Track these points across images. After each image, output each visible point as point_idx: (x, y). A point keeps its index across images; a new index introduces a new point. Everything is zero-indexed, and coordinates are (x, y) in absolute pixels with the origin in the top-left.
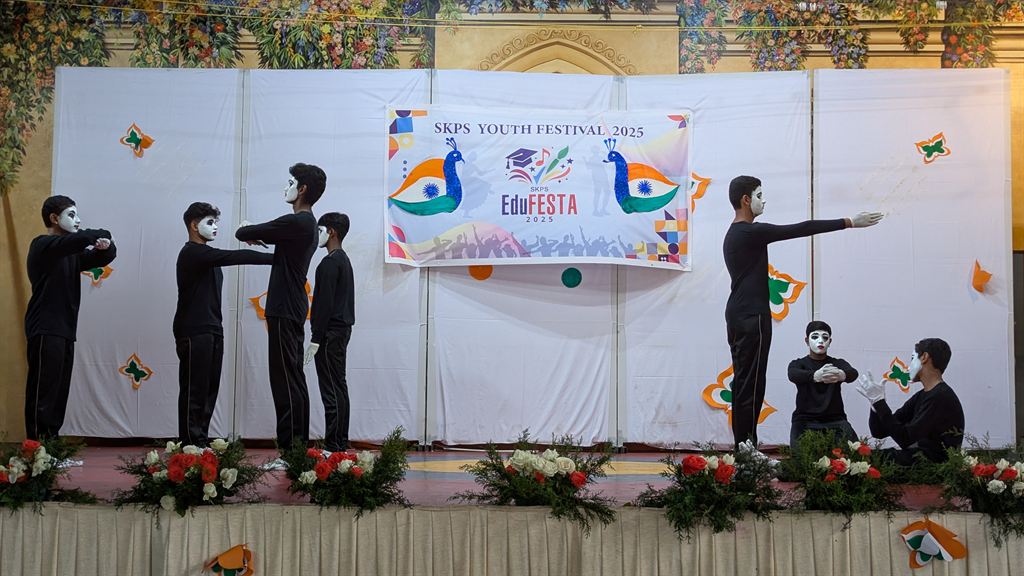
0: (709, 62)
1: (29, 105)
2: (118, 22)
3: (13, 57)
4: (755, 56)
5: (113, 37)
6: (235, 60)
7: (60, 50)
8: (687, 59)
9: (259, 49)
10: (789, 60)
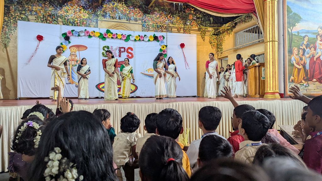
0: (147, 31)
1: (11, 30)
2: (31, 14)
3: (7, 20)
4: (154, 31)
5: (30, 17)
6: (57, 24)
7: (18, 19)
8: (143, 31)
9: (62, 22)
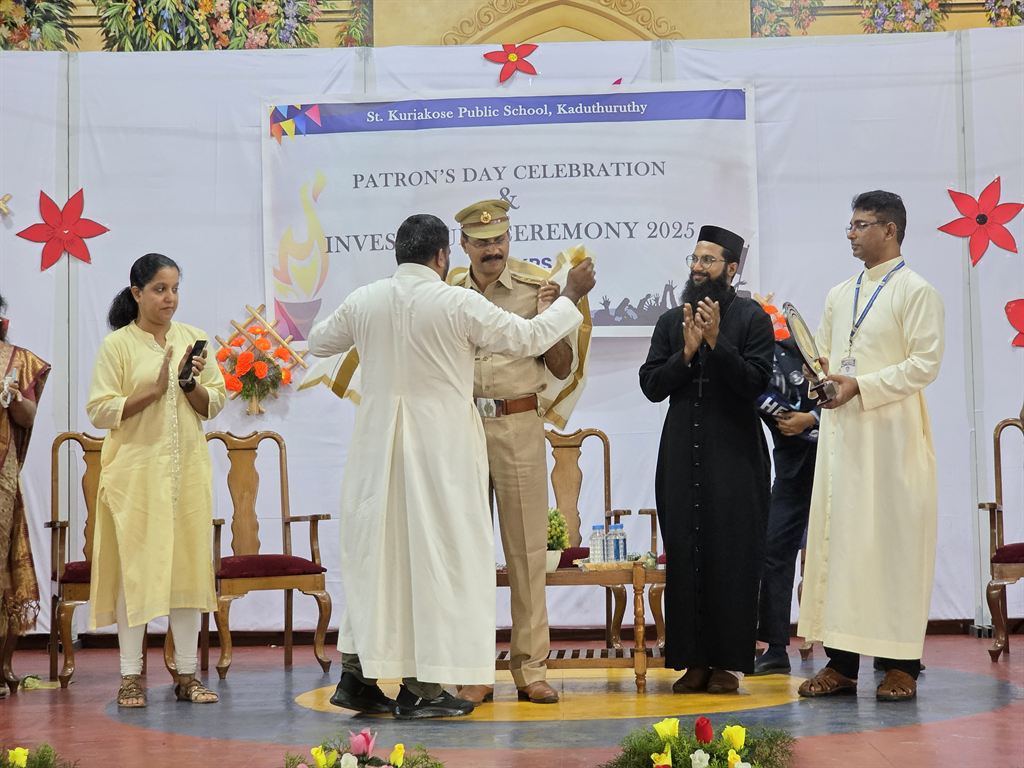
0: (798, 25)
4: (868, 14)
6: (65, 43)
8: (764, 21)
9: (102, 26)
10: (920, 19)
